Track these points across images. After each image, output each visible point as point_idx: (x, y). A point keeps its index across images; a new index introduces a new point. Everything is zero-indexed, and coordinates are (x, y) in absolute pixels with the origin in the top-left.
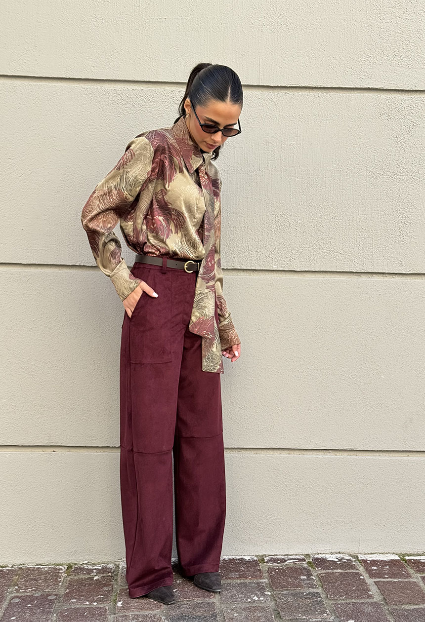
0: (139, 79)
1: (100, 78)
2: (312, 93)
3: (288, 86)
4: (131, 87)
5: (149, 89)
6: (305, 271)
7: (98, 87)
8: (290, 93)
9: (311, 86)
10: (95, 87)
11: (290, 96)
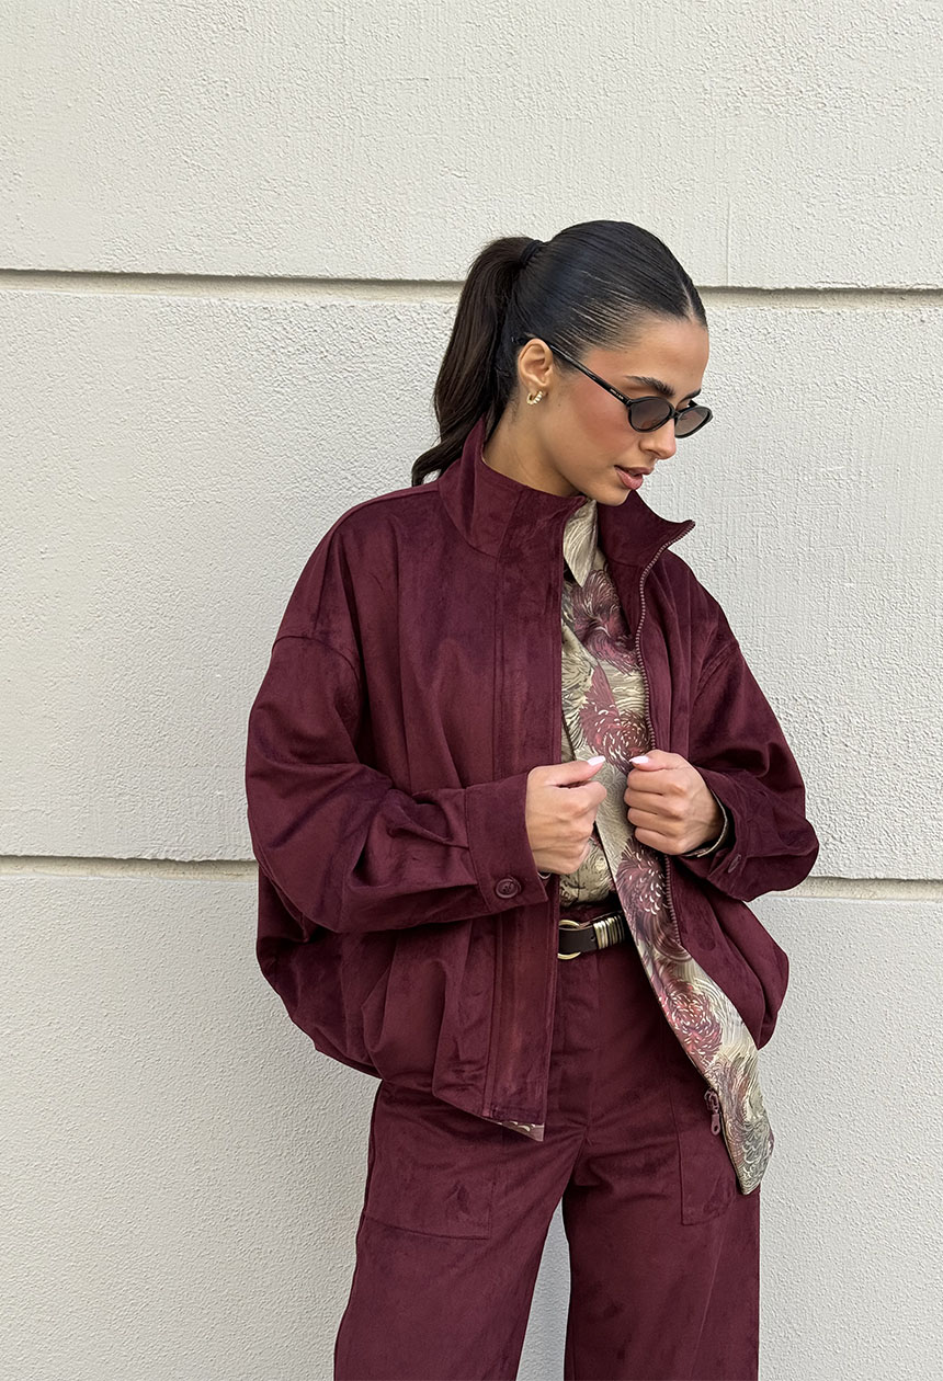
0: (341, 275)
1: (219, 273)
2: (899, 310)
3: (822, 286)
4: (318, 298)
5: (374, 303)
6: (877, 879)
7: (214, 301)
8: (829, 312)
9: (895, 286)
10: (204, 302)
11: (827, 319)
